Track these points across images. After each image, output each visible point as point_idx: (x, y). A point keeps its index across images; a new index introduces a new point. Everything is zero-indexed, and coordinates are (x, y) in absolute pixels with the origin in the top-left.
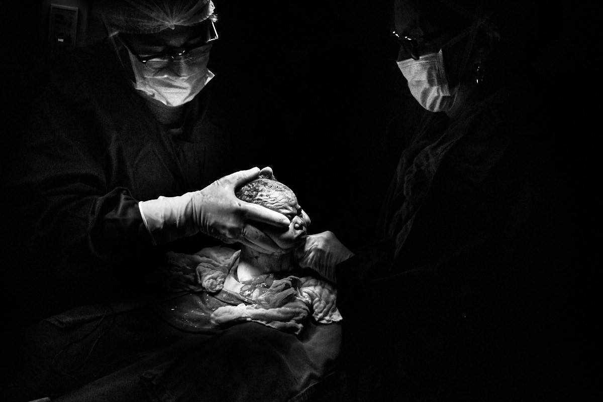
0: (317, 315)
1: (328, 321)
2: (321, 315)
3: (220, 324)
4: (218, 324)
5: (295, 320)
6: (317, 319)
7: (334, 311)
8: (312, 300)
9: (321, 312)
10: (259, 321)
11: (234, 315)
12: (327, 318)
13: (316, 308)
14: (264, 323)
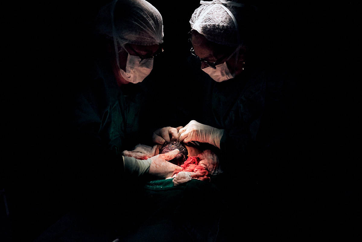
0: (211, 172)
1: (217, 173)
2: (213, 171)
3: (180, 184)
4: (178, 184)
5: (206, 175)
6: (212, 174)
7: (218, 168)
8: (206, 166)
9: (212, 170)
10: (194, 178)
11: (187, 179)
12: (216, 172)
13: (210, 169)
14: (197, 179)
